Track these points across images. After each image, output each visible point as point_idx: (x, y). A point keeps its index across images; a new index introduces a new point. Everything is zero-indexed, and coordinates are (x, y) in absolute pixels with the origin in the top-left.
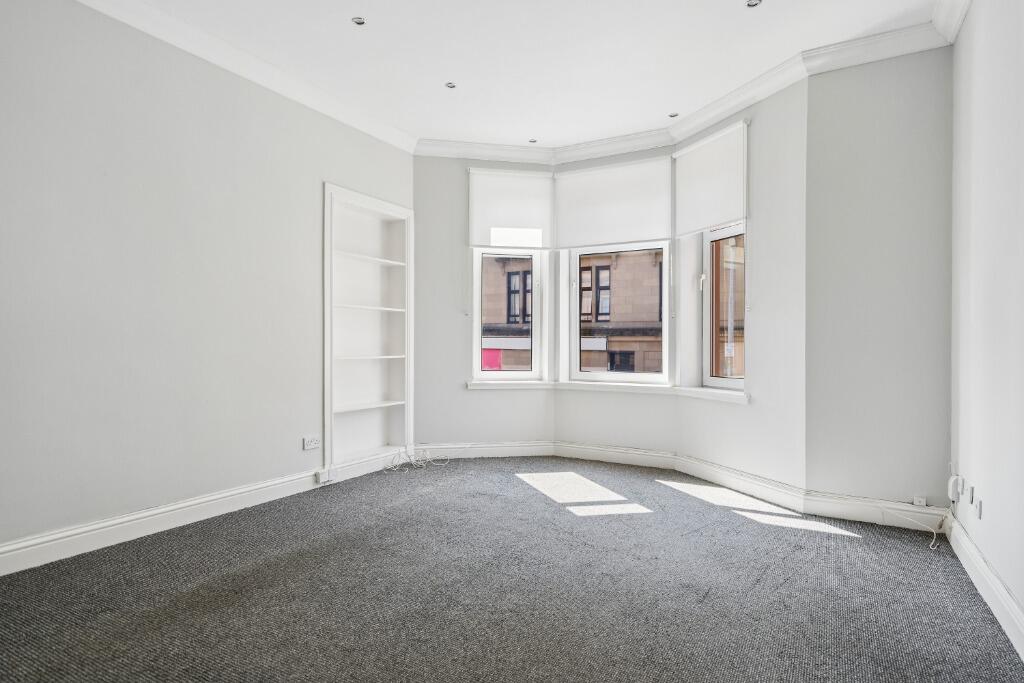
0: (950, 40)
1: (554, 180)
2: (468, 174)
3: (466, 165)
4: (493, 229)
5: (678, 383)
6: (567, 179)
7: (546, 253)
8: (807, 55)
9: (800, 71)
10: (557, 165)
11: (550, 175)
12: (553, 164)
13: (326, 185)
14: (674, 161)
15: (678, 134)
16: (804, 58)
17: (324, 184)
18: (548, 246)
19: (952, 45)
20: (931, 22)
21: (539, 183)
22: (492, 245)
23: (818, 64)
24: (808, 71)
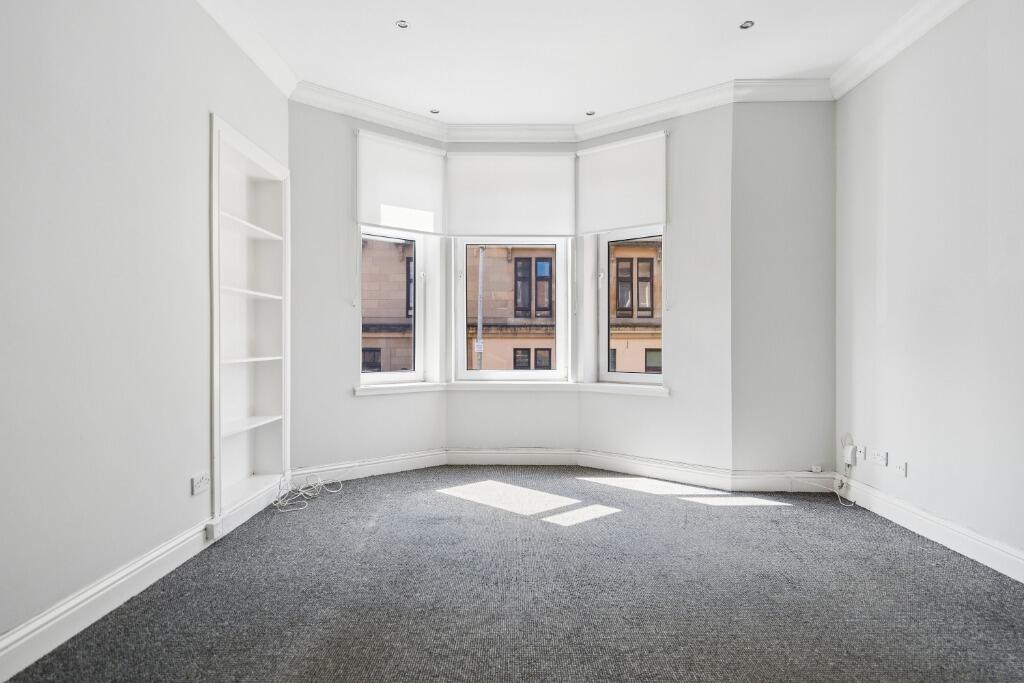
0: (837, 96)
1: (445, 158)
2: (355, 136)
3: (354, 126)
4: (382, 206)
5: (579, 379)
6: (462, 162)
7: (437, 239)
8: (739, 83)
9: (728, 96)
10: (452, 143)
11: (443, 153)
12: (445, 141)
13: (215, 117)
14: (577, 158)
15: (583, 133)
16: (735, 86)
17: (211, 116)
18: (440, 231)
19: (835, 101)
20: (828, 79)
21: (430, 158)
22: (382, 224)
23: (744, 93)
24: (735, 97)
